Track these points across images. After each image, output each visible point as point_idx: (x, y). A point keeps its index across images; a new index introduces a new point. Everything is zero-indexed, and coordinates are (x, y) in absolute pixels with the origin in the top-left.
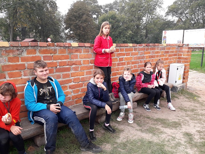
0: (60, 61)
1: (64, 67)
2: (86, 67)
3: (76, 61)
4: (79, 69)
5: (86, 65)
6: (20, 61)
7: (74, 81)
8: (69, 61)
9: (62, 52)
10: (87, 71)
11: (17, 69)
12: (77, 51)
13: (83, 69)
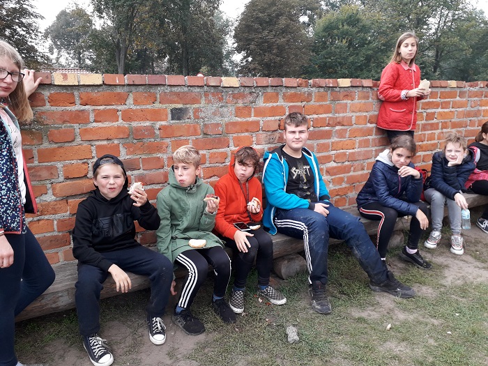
0: (315, 116)
1: (321, 128)
2: (361, 130)
3: (343, 117)
4: (347, 135)
5: (361, 126)
6: (253, 115)
7: (336, 160)
8: (330, 118)
9: (321, 98)
10: (362, 138)
11: (247, 131)
12: (346, 96)
13: (354, 134)
